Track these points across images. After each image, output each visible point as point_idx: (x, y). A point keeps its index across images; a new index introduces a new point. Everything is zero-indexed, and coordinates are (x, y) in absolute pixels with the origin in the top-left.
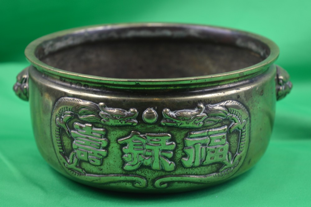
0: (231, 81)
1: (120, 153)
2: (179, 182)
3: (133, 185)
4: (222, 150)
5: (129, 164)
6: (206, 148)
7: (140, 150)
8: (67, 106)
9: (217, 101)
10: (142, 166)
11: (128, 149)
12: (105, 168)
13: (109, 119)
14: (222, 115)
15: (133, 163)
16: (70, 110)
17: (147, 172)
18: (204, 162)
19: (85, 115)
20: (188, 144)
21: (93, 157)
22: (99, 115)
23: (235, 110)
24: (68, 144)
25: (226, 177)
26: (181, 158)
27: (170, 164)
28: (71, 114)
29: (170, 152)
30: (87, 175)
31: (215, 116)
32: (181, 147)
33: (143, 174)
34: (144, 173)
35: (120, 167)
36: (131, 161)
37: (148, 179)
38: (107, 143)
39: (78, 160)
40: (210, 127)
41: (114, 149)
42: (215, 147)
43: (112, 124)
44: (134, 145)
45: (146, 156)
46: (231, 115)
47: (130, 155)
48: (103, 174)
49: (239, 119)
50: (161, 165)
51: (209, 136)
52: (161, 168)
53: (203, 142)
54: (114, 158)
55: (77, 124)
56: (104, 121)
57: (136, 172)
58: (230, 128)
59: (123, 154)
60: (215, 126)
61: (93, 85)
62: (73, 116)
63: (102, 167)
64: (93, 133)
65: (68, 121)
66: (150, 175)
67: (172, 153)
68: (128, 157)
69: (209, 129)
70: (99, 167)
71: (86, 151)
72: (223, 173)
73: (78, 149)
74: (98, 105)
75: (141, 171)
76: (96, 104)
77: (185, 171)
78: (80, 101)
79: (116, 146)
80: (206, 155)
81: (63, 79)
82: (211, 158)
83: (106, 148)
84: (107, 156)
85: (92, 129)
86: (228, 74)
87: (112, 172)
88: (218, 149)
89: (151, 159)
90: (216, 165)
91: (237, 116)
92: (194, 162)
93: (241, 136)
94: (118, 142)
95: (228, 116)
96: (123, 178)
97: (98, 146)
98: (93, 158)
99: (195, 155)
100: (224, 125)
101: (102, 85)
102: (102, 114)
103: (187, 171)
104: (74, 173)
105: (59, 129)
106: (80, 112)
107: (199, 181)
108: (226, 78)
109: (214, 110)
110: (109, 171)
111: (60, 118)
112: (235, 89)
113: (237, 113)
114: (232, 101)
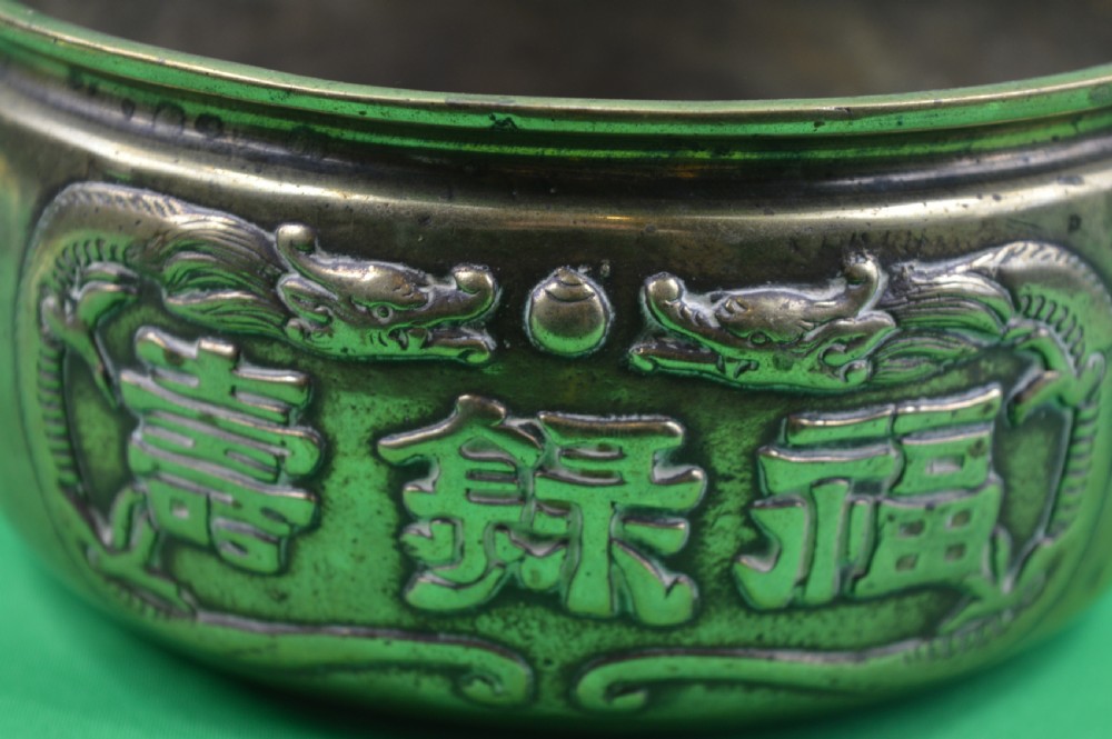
0: (1040, 134)
1: (390, 515)
2: (713, 683)
3: (457, 690)
4: (964, 516)
5: (438, 580)
6: (877, 505)
7: (504, 504)
8: (103, 235)
9: (957, 243)
10: (512, 594)
11: (434, 492)
12: (303, 590)
13: (330, 319)
14: (980, 325)
15: (457, 574)
16: (113, 259)
17: (535, 624)
18: (862, 584)
19: (197, 291)
20: (776, 483)
21: (236, 524)
22: (276, 298)
23: (1051, 295)
24: (105, 446)
25: (967, 661)
26: (735, 558)
27: (669, 590)
28: (121, 280)
29: (672, 520)
30: (203, 616)
31: (938, 331)
32: (737, 495)
33: (513, 636)
34: (520, 631)
35: (384, 591)
36: (452, 562)
37: (540, 664)
38: (316, 457)
39: (157, 534)
40: (907, 392)
41: (352, 490)
42: (928, 499)
43: (350, 352)
44: (471, 475)
45: (537, 538)
46: (1028, 326)
47: (447, 528)
48: (289, 621)
49: (1066, 347)
50: (619, 588)
51: (897, 439)
52: (617, 607)
53: (861, 472)
54: (355, 541)
55: (151, 336)
56: (302, 330)
57: (473, 624)
58: (1018, 399)
59: (406, 518)
60: (935, 383)
61: (248, 119)
62: (134, 290)
63: (284, 584)
64: (241, 396)
65: (106, 316)
66: (552, 641)
67: (684, 526)
68: (432, 538)
69: (899, 402)
70: (272, 582)
71: (197, 492)
72: (956, 642)
73: (158, 478)
74: (271, 237)
75: (504, 619)
76: (263, 232)
77: (749, 629)
78: (171, 208)
79: (368, 477)
80: (875, 543)
81: (85, 81)
82: (901, 563)
83: (311, 483)
84: (315, 524)
85: (235, 368)
86: (1028, 92)
87: (341, 612)
88: (943, 511)
89: (564, 557)
90: (924, 597)
91: (1058, 329)
92: (803, 583)
93: (1073, 441)
94: (381, 451)
95: (1013, 333)
96: (401, 649)
97: (264, 467)
98: (240, 531)
99: (814, 544)
100: (983, 378)
101: (300, 124)
102: (291, 289)
103: (766, 628)
104: (137, 603)
105: (59, 360)
106: (168, 272)
107: (825, 683)
108: (1019, 113)
109: (939, 296)
110: (324, 609)
111: (64, 297)
112: (1059, 179)
113: (1059, 314)
114: (1041, 249)
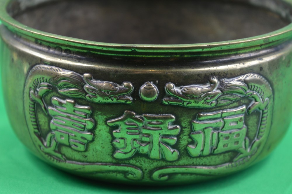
0: (253, 49)
1: (110, 138)
2: (183, 174)
3: (125, 177)
4: (238, 135)
5: (121, 152)
6: (219, 133)
7: (135, 135)
8: (44, 76)
9: (235, 74)
10: (138, 155)
11: (120, 132)
12: (90, 155)
13: (96, 94)
14: (240, 92)
15: (125, 151)
16: (46, 82)
17: (143, 161)
18: (216, 151)
19: (66, 89)
20: (196, 128)
21: (75, 140)
22: (84, 90)
23: (256, 85)
24: (45, 123)
25: (240, 168)
26: (187, 146)
27: (173, 153)
28: (48, 86)
29: (173, 137)
30: (67, 161)
31: (231, 94)
32: (187, 131)
33: (138, 164)
34: (139, 163)
35: (109, 155)
36: (124, 148)
37: (144, 170)
38: (93, 125)
39: (57, 143)
40: (225, 108)
41: (101, 132)
42: (230, 131)
43: (100, 102)
44: (128, 129)
45: (143, 142)
46: (251, 92)
47: (123, 140)
48: (87, 162)
49: (260, 97)
50: (162, 153)
51: (223, 118)
52: (161, 157)
53: (215, 126)
54: (102, 144)
55: (55, 99)
56: (89, 97)
57: (129, 162)
58: (249, 108)
59: (113, 138)
60: (231, 105)
61: (76, 50)
62: (51, 89)
63: (86, 154)
64: (76, 112)
65: (45, 94)
66: (147, 165)
67: (176, 139)
68: (119, 142)
69: (223, 110)
70: (83, 153)
71: (66, 133)
72: (237, 163)
73: (57, 131)
74: (82, 76)
75: (136, 160)
76: (80, 75)
77: (191, 161)
78: (59, 70)
79: (105, 129)
80: (218, 141)
81: (38, 41)
82: (224, 146)
83: (92, 131)
84: (93, 140)
85: (74, 106)
86: (250, 40)
87: (99, 160)
88: (233, 134)
89: (149, 146)
90: (230, 153)
91: (258, 93)
92: (202, 151)
93: (262, 118)
94: (108, 123)
95: (248, 94)
96: (113, 168)
97: (81, 128)
98: (76, 142)
99: (205, 142)
100: (241, 104)
101: (88, 51)
102: (86, 88)
103: (194, 161)
104: (52, 159)
105: (34, 105)
106: (59, 84)
107: (208, 173)
108: (248, 45)
109: (231, 86)
110: (95, 159)
111: (35, 90)
112: (257, 59)
113: (258, 89)
114: (254, 75)
